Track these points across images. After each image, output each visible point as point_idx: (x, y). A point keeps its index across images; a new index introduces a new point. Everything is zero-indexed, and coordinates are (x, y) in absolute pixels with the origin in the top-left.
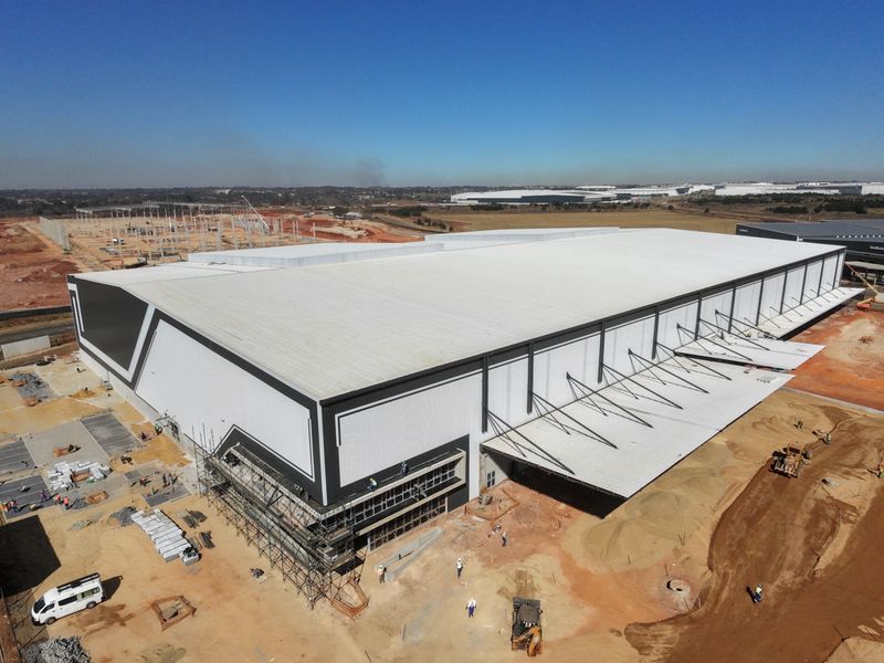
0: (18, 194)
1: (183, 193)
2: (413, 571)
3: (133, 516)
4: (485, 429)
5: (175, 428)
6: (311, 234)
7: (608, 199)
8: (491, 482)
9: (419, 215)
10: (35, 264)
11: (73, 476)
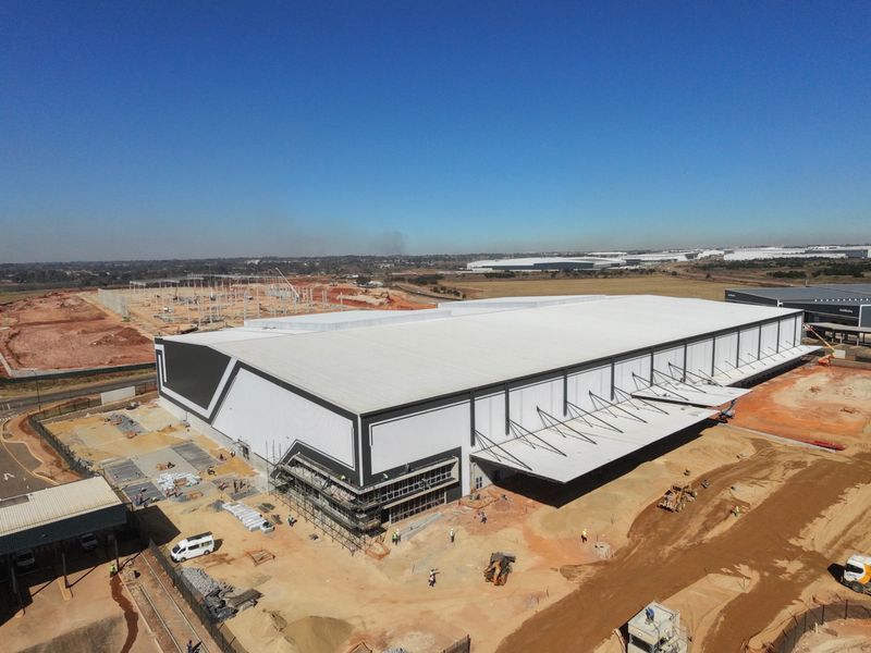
0: (66, 266)
1: (216, 263)
2: (420, 537)
3: (224, 506)
4: (473, 444)
5: (246, 450)
6: (338, 301)
7: (618, 265)
8: (479, 485)
9: (436, 283)
10: (102, 330)
11: (176, 482)
